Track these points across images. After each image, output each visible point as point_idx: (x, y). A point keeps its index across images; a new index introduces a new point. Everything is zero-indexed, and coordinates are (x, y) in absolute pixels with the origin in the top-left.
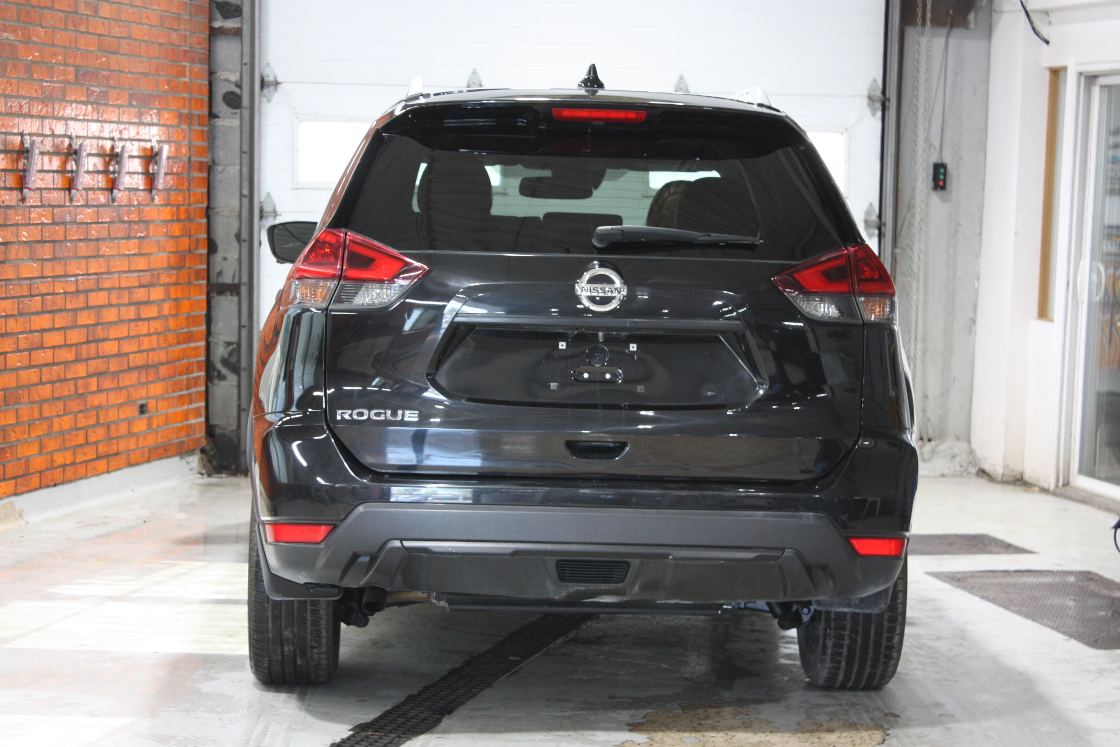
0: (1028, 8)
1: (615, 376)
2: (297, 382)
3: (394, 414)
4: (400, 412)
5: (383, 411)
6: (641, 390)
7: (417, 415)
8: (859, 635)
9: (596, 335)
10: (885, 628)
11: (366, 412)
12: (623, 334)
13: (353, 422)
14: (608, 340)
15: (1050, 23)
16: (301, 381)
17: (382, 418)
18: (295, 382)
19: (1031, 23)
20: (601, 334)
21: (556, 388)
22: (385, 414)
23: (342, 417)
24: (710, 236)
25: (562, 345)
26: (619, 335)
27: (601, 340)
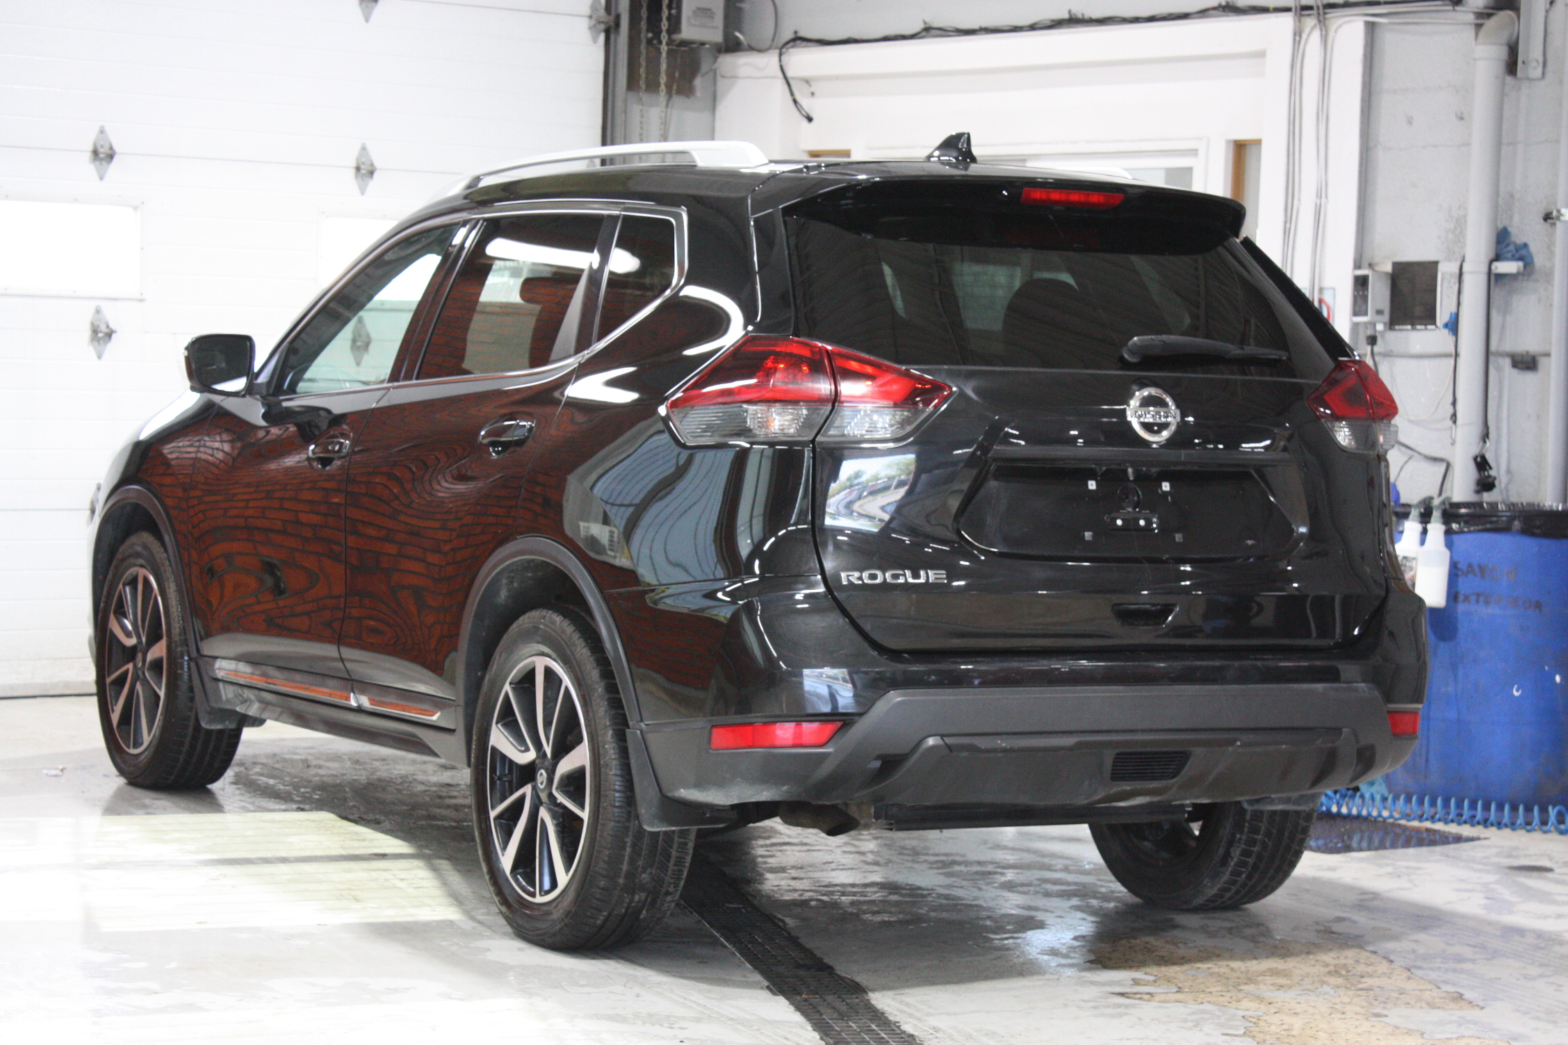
0: (789, 74)
1: (1149, 522)
2: (743, 531)
3: (917, 576)
4: (922, 573)
5: (901, 572)
6: (1179, 539)
7: (945, 576)
9: (1125, 471)
11: (879, 573)
12: (1154, 470)
13: (865, 587)
14: (1139, 477)
15: (813, 94)
16: (748, 530)
17: (901, 580)
18: (739, 531)
19: (792, 94)
20: (1130, 470)
21: (1091, 539)
22: (904, 575)
23: (849, 580)
25: (1092, 485)
26: (1149, 471)
27: (1131, 478)
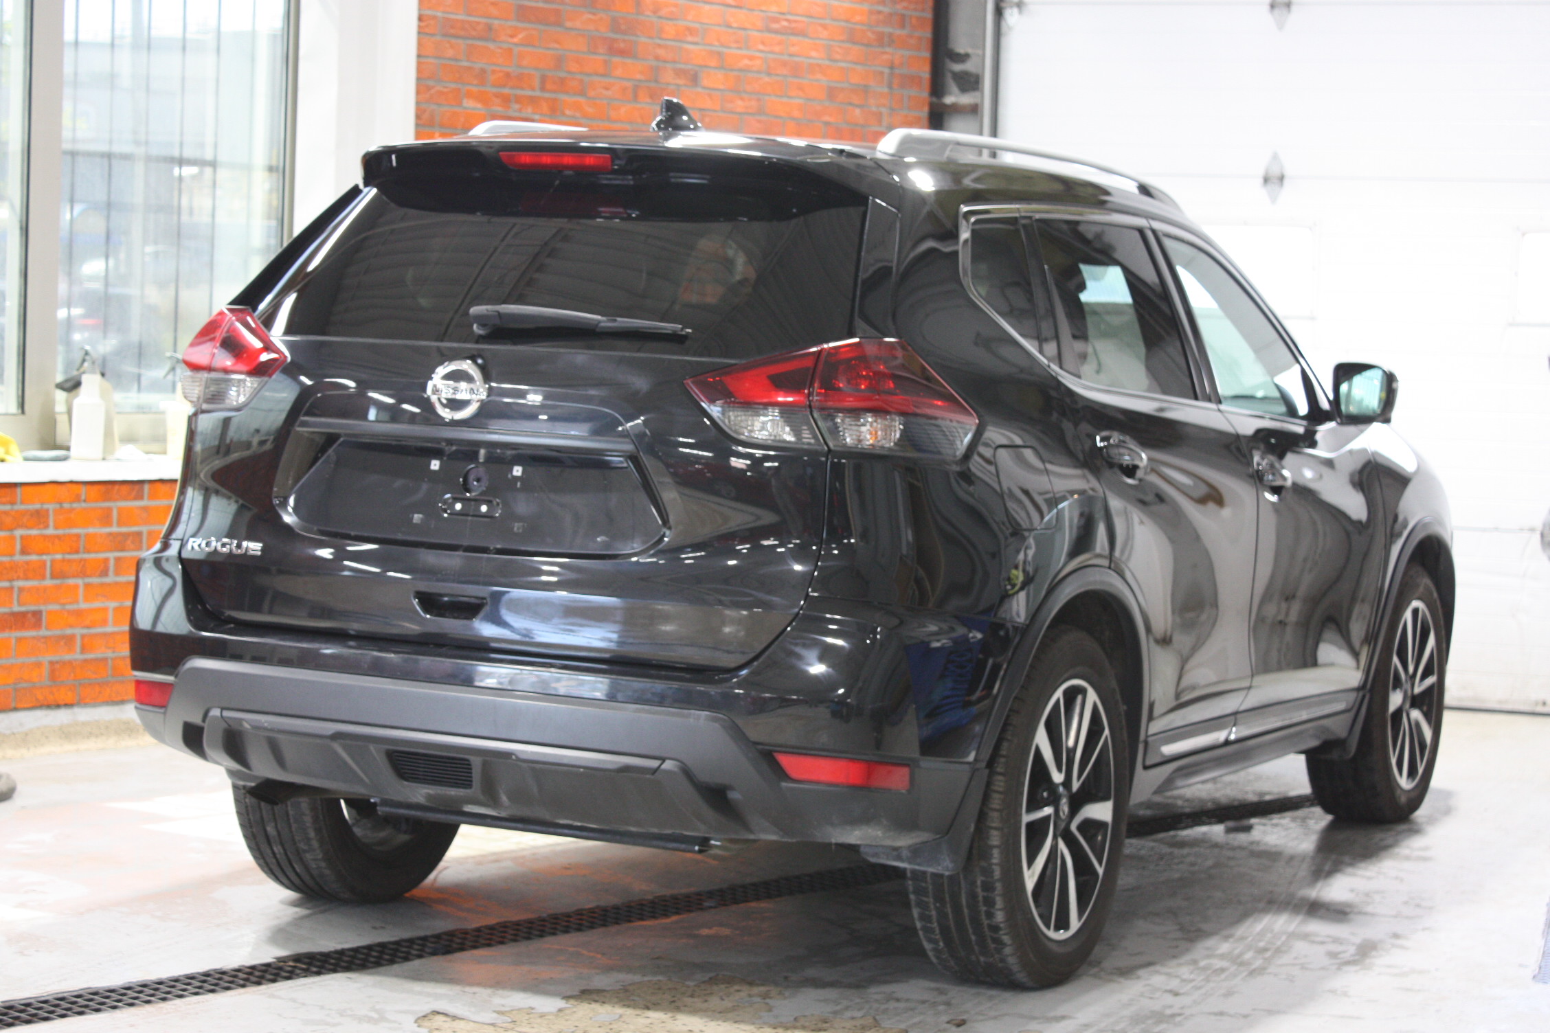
1: (492, 508)
3: (239, 545)
4: (245, 544)
5: (229, 542)
6: (519, 528)
7: (260, 549)
8: (948, 905)
9: (477, 453)
10: (980, 898)
11: (214, 542)
12: (509, 452)
14: (490, 459)
17: (227, 550)
20: (482, 452)
21: (419, 522)
22: (231, 545)
23: (192, 547)
24: (615, 320)
25: (435, 465)
26: (503, 454)
27: (481, 460)
